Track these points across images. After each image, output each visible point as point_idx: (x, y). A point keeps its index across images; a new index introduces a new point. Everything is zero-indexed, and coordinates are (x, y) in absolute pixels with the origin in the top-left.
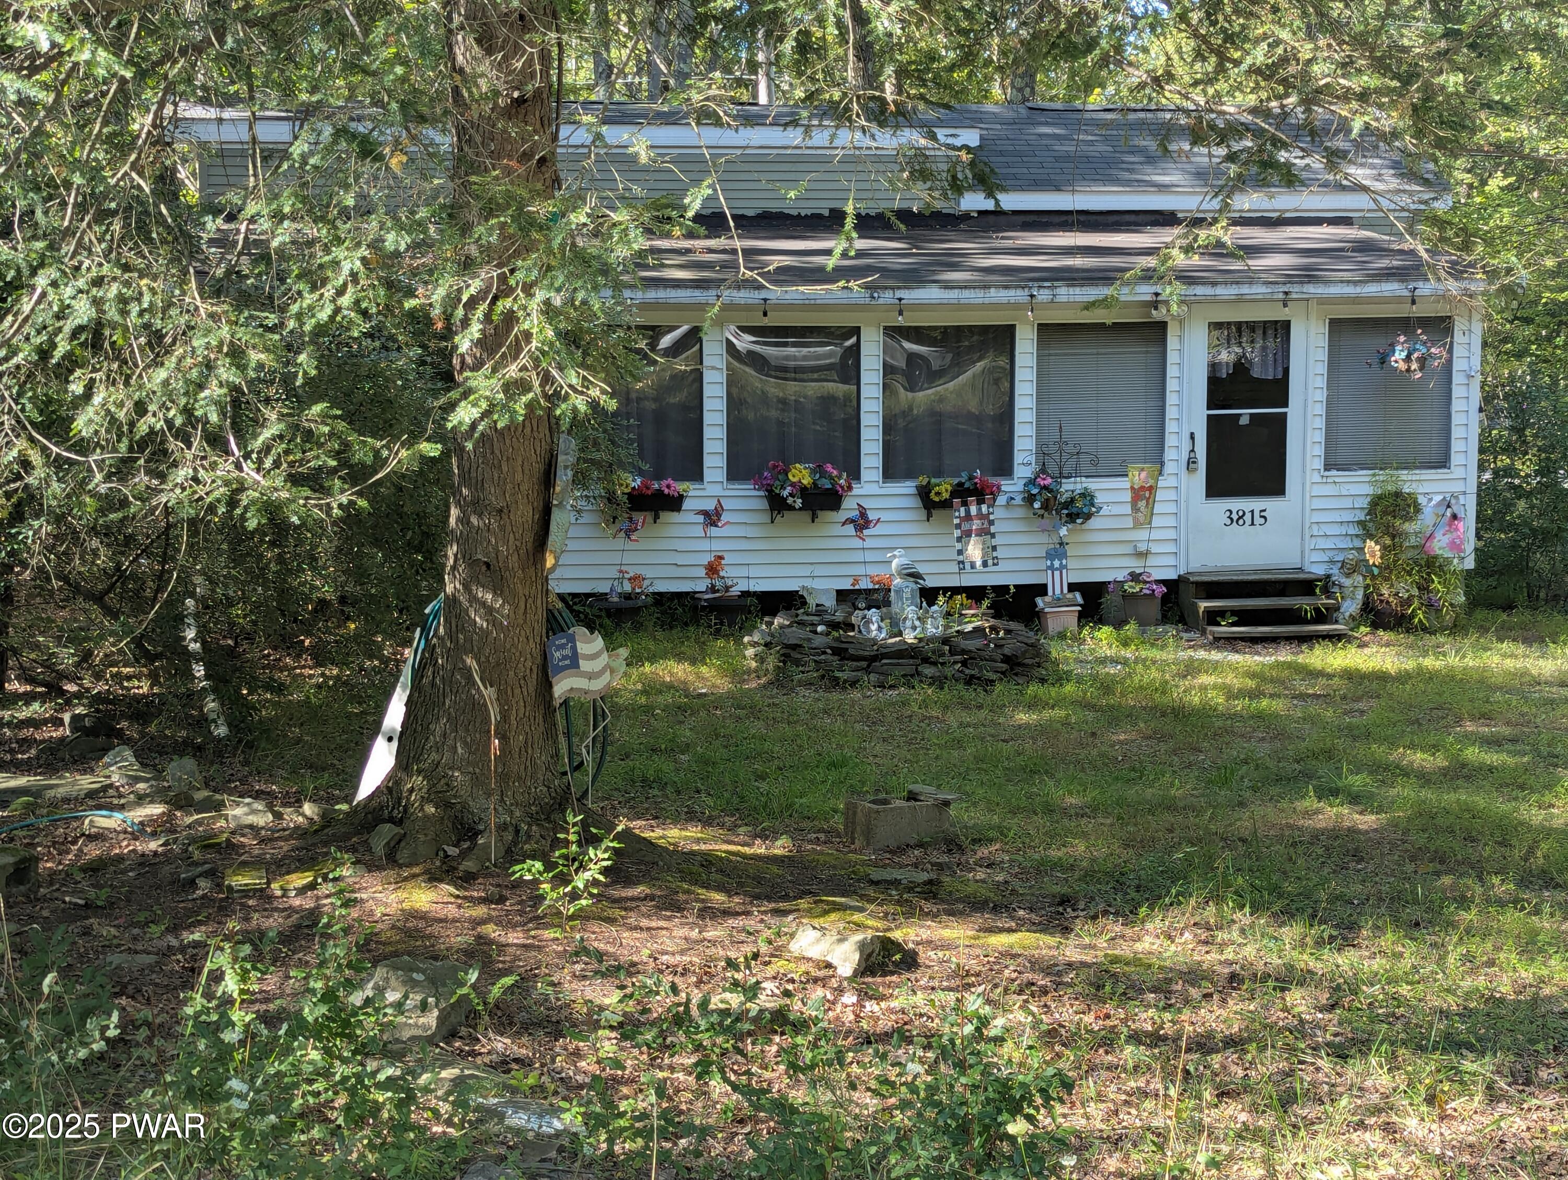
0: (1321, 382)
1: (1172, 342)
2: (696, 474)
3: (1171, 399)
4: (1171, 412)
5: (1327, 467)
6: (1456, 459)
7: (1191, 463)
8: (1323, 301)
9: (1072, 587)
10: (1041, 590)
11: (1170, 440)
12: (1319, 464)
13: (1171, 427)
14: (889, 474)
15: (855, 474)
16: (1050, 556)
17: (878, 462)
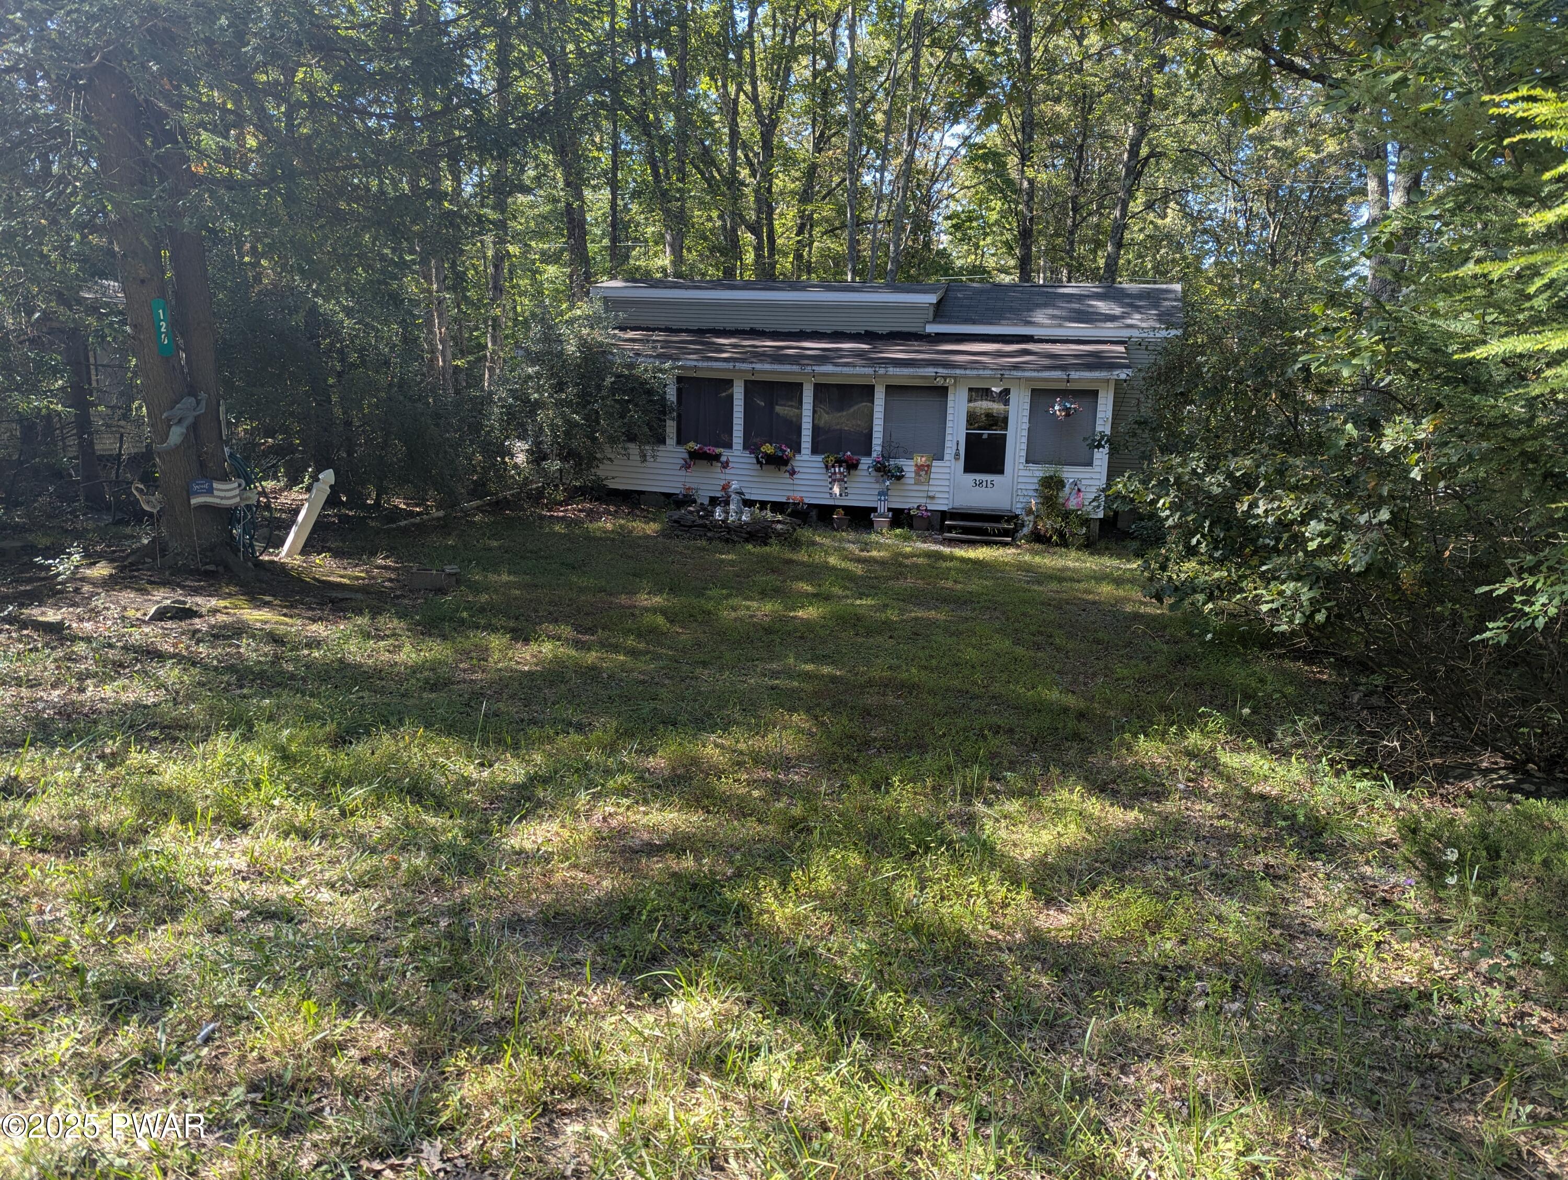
0: (1026, 420)
1: (950, 397)
2: (729, 446)
3: (949, 424)
4: (948, 431)
5: (1027, 462)
6: (1095, 463)
7: (957, 455)
8: (1028, 379)
9: (889, 510)
10: (874, 510)
11: (948, 444)
12: (1023, 460)
13: (948, 438)
14: (815, 451)
15: (799, 450)
16: (880, 494)
17: (809, 445)
